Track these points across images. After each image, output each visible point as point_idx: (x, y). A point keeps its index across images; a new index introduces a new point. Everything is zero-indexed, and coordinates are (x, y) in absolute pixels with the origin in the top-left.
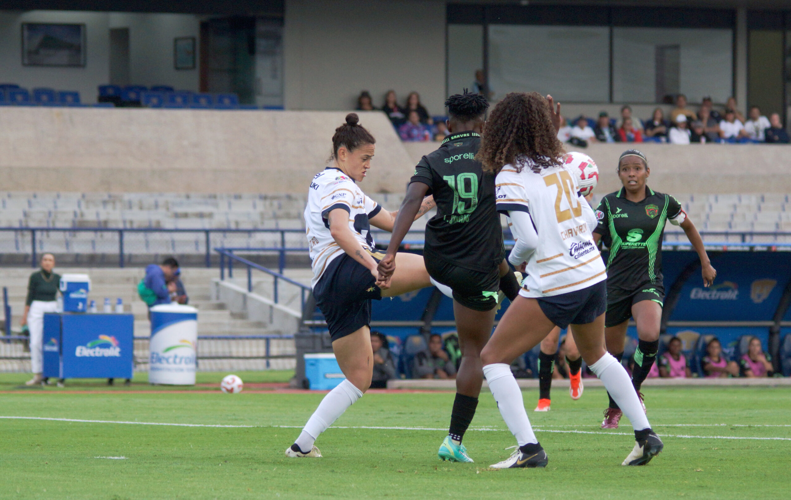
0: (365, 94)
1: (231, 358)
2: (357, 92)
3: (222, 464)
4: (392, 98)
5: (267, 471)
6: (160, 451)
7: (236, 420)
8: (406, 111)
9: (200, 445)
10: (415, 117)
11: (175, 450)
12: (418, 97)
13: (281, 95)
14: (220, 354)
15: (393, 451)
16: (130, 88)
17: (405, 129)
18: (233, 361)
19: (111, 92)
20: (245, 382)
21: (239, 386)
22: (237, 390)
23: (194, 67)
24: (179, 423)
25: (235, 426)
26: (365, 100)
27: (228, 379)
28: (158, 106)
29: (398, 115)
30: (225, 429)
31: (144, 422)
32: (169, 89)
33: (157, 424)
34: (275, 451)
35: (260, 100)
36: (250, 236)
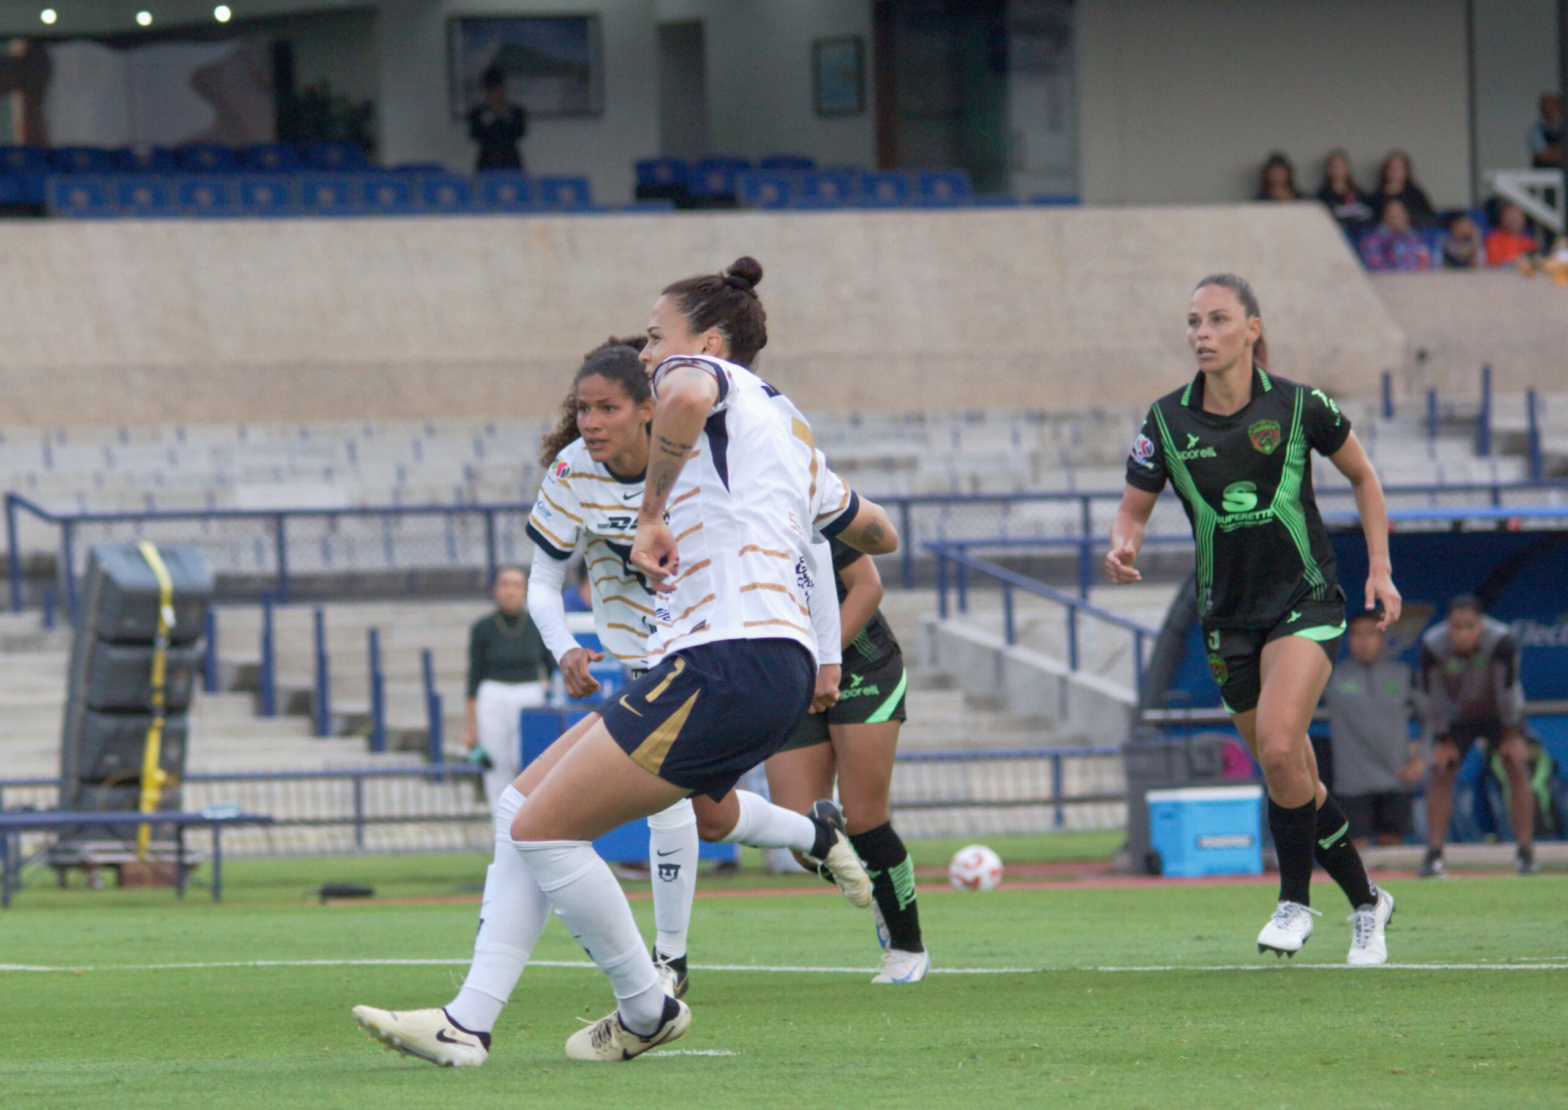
0: (1277, 160)
1: (969, 804)
2: (1258, 156)
3: (964, 1064)
4: (1339, 170)
5: (1073, 1077)
6: (814, 1034)
7: (992, 954)
8: (1377, 202)
9: (908, 1019)
10: (1397, 213)
11: (850, 1032)
12: (1407, 164)
13: (1071, 169)
14: (944, 796)
15: (1376, 1022)
16: (709, 164)
17: (1373, 244)
18: (977, 814)
19: (664, 174)
20: (1007, 863)
21: (994, 873)
22: (987, 882)
23: (861, 108)
24: (853, 966)
25: (990, 971)
26: (1278, 175)
27: (967, 855)
28: (779, 204)
29: (1356, 210)
30: (966, 977)
31: (772, 964)
32: (804, 164)
33: (803, 969)
34: (1090, 1028)
35: (1022, 183)
36: (1006, 513)
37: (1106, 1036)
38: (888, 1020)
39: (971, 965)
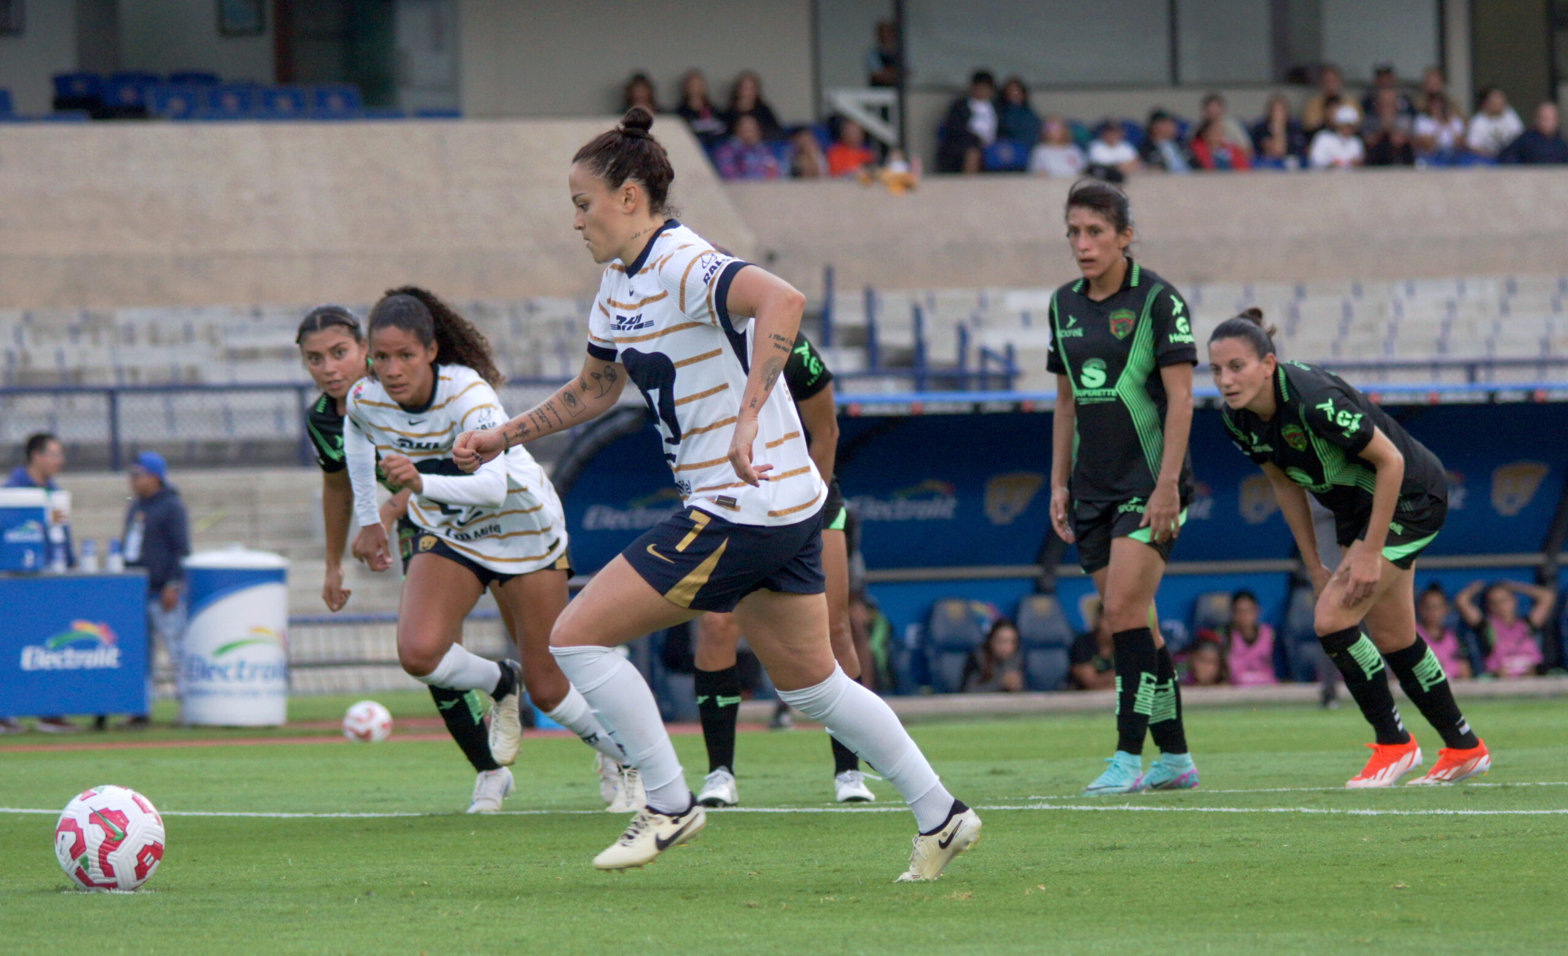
0: (640, 79)
1: (361, 663)
3: (359, 900)
4: (696, 87)
5: (459, 912)
6: (222, 873)
7: (383, 800)
8: (730, 117)
9: (308, 859)
10: (749, 128)
11: (254, 871)
12: (757, 82)
13: (452, 84)
14: (338, 657)
15: (732, 861)
16: (122, 79)
18: (368, 673)
19: (79, 88)
20: (395, 716)
21: (384, 726)
22: (378, 735)
23: (260, 30)
24: (257, 811)
25: (382, 815)
26: (640, 92)
27: (359, 710)
28: (186, 115)
29: (711, 125)
30: (361, 820)
31: (182, 810)
32: (207, 79)
33: (211, 814)
34: (474, 867)
35: (408, 98)
37: (489, 874)
38: (290, 861)
39: (364, 810)
